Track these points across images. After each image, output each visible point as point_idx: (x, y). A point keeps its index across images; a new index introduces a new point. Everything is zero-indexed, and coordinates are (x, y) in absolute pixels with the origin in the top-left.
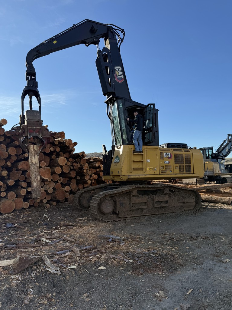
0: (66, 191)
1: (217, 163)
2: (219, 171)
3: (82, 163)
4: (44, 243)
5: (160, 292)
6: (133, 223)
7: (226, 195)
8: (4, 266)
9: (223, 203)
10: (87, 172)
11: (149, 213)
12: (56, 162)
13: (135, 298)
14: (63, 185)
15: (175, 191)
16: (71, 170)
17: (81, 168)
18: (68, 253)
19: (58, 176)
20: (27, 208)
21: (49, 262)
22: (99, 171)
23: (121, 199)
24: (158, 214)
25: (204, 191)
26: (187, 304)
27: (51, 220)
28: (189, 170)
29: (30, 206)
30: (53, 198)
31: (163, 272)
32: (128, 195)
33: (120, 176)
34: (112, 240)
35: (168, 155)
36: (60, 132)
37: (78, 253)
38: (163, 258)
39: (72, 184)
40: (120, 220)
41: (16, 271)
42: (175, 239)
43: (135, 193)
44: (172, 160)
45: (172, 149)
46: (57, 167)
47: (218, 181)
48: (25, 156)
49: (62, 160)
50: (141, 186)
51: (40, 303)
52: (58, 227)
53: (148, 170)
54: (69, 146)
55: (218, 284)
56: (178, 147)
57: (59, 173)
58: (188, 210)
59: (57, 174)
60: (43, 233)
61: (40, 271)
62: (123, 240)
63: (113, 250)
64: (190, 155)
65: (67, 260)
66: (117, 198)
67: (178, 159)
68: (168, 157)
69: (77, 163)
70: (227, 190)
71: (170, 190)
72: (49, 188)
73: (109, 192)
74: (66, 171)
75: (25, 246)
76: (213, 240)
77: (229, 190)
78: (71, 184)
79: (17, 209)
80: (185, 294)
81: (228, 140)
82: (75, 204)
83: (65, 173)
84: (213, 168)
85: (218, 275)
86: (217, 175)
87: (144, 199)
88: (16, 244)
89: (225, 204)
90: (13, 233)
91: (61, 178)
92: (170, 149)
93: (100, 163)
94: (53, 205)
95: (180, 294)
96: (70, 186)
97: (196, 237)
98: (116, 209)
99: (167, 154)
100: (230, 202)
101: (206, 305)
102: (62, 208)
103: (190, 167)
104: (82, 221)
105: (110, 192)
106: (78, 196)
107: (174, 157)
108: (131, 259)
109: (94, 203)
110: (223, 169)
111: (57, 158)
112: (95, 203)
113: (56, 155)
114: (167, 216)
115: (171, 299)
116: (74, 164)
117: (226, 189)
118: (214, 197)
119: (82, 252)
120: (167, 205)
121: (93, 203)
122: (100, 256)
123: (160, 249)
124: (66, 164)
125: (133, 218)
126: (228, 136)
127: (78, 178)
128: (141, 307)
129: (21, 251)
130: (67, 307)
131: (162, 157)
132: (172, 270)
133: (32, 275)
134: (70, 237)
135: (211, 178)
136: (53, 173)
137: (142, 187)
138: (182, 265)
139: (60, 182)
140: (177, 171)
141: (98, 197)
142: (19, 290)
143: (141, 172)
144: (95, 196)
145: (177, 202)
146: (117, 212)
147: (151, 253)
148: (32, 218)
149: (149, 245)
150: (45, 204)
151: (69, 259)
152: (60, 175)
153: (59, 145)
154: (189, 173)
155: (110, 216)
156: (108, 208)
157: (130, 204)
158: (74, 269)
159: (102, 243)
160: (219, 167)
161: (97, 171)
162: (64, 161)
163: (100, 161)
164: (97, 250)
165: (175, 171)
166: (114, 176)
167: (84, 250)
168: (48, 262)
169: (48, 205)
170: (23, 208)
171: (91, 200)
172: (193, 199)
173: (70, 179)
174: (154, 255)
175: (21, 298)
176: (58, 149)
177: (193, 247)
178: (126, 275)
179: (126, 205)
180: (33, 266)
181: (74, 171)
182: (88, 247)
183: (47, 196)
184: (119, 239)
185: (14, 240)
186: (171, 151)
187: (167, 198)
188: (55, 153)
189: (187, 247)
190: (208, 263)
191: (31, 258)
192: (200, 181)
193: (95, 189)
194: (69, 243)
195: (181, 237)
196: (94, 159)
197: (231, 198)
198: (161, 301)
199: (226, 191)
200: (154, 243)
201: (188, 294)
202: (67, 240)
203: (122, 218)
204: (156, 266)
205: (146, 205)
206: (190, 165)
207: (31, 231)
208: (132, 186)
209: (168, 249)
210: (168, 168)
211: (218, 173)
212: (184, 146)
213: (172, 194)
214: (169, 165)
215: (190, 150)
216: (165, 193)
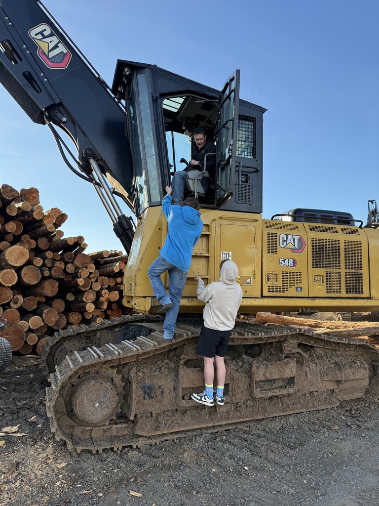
0: (30, 329)
3: (77, 262)
10: (89, 284)
11: (236, 418)
14: (24, 313)
15: (314, 347)
16: (44, 278)
19: (9, 292)
23: (147, 372)
28: (355, 287)
32: (173, 360)
35: (293, 241)
36: (27, 188)
39: (48, 312)
44: (305, 257)
45: (307, 224)
49: (15, 253)
57: (11, 285)
59: (4, 286)
64: (359, 244)
67: (324, 254)
68: (290, 246)
69: (66, 263)
71: (300, 345)
74: (31, 279)
78: (45, 311)
83: (29, 286)
91: (20, 297)
96: (41, 316)
98: (128, 406)
99: (289, 239)
103: (359, 277)
107: (310, 247)
120: (291, 391)
124: (32, 264)
127: (70, 297)
131: (272, 246)
139: (16, 306)
140: (320, 289)
145: (319, 380)
146: (132, 417)
153: (20, 218)
154: (356, 295)
162: (22, 254)
165: (312, 289)
179: (162, 393)
181: (51, 280)
186: (302, 229)
187: (290, 369)
203: (146, 437)
206: (360, 271)
210: (291, 278)
212: (344, 218)
213: (306, 355)
214: (295, 269)
215: (359, 230)
216: (286, 352)
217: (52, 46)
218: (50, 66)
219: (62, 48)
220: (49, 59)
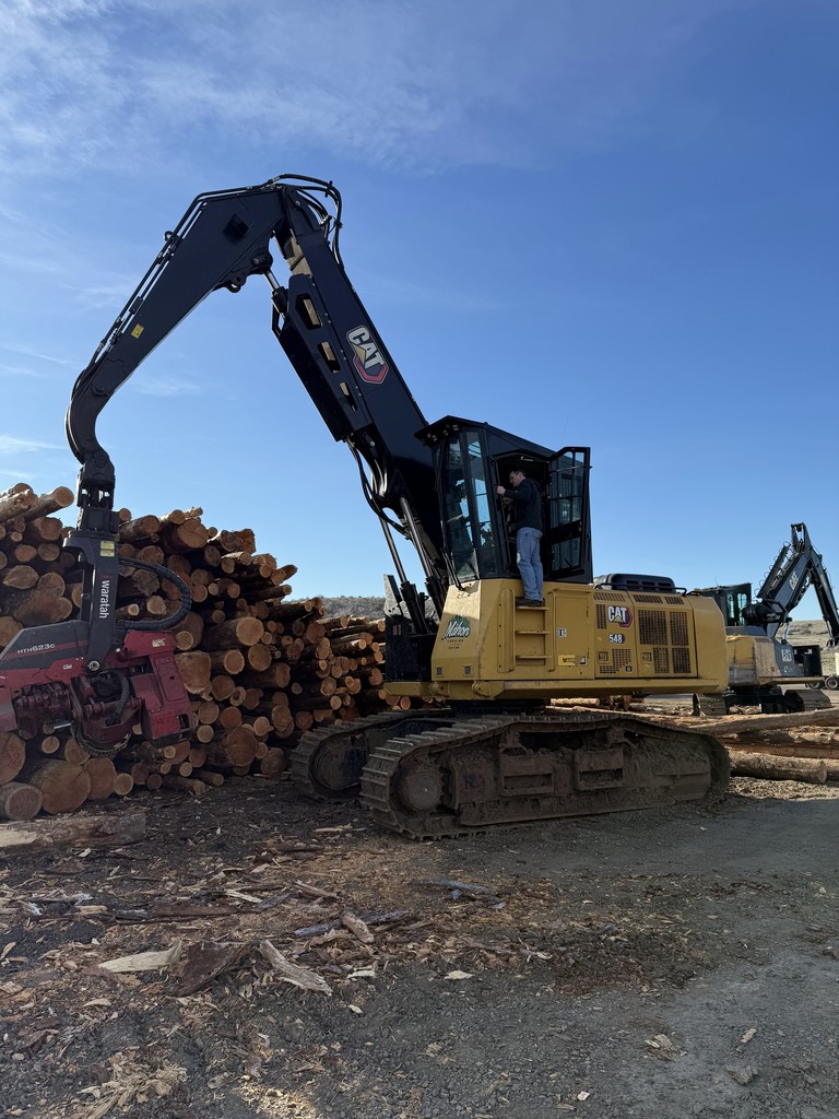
0: (256, 736)
1: (767, 641)
2: (773, 669)
3: (309, 636)
4: (237, 903)
5: (659, 1037)
6: (511, 843)
7: (808, 752)
8: (140, 972)
9: (799, 779)
10: (329, 667)
11: (561, 812)
12: (228, 633)
13: (588, 1054)
14: (248, 714)
15: (644, 736)
16: (275, 661)
17: (309, 656)
18: (332, 934)
19: (231, 683)
20: (127, 795)
21: (283, 958)
22: (367, 666)
23: (465, 760)
24: (590, 815)
25: (732, 738)
26: (749, 1068)
27: (226, 832)
28: (683, 666)
29: (137, 789)
30: (212, 761)
31: (651, 986)
32: (489, 750)
33: (472, 682)
34: (462, 896)
35: (620, 614)
36: (240, 529)
37: (366, 934)
38: (642, 946)
39: (277, 711)
40: (466, 835)
41: (188, 987)
42: (666, 892)
43: (512, 741)
44: (633, 631)
45: (631, 593)
46: (231, 652)
47: (770, 705)
48: (130, 612)
49: (247, 627)
50: (532, 719)
51: (302, 1071)
52: (263, 854)
53: (561, 663)
54: (269, 579)
55: (828, 1016)
56: (645, 589)
57: (236, 673)
58: (688, 802)
59: (228, 674)
60: (222, 874)
61: (264, 984)
62: (497, 896)
63: (472, 926)
64: (684, 615)
65: (339, 954)
66: (453, 759)
67: (651, 628)
68: (618, 619)
69: (295, 638)
70: (812, 735)
71: (628, 734)
72: (200, 724)
73: (429, 737)
74: (259, 664)
75: (182, 913)
76: (789, 894)
77: (817, 734)
78: (274, 709)
79: (93, 797)
80: (735, 1044)
81: (795, 546)
82: (298, 778)
83: (256, 673)
84: (754, 658)
85: (823, 991)
86: (767, 681)
87: (543, 762)
88: (145, 906)
89: (807, 782)
90: (117, 874)
91: (241, 689)
92: (624, 593)
93: (370, 637)
94: (213, 785)
95: (720, 1042)
96: (269, 718)
97: (733, 885)
98: (450, 796)
99: (616, 612)
100: (825, 774)
101: (805, 1068)
102: (250, 795)
103: (684, 654)
104: (337, 837)
105: (431, 738)
106: (311, 751)
107: (637, 622)
108: (541, 950)
109: (378, 773)
110: (788, 660)
111: (228, 618)
112: (384, 776)
113: (222, 610)
114: (620, 821)
115: (697, 1055)
116: (286, 641)
117: (807, 731)
118: (768, 758)
119: (378, 929)
120: (619, 784)
121: (374, 774)
122: (439, 941)
123: (626, 919)
124: (260, 642)
125: (508, 828)
126: (793, 532)
127: (297, 689)
128: (614, 1076)
129: (173, 929)
130: (389, 1079)
131: (602, 622)
132: (680, 980)
133: (242, 995)
134: (317, 885)
135: (745, 694)
136: (217, 671)
137: (535, 721)
138: (708, 967)
139: (236, 703)
140: (648, 668)
141: (390, 754)
142: (223, 1037)
143: (538, 671)
144: (380, 752)
145: (651, 775)
146: (456, 808)
147: (600, 932)
148: (157, 827)
149: (587, 910)
150: (190, 782)
151: (343, 949)
152: (239, 680)
153: (237, 575)
154: (684, 675)
155: (432, 819)
156: (424, 791)
157: (496, 779)
158: (368, 978)
159: (431, 905)
160: (773, 653)
161: (360, 666)
162: (255, 628)
163: (374, 631)
164: (422, 924)
165: (642, 666)
166: (446, 682)
167: (382, 923)
168: (280, 958)
169: (198, 785)
170: (114, 796)
171: (365, 764)
172: (703, 764)
173: (270, 691)
174: (613, 938)
175: (240, 1059)
176: (234, 590)
177: (728, 915)
178: (538, 994)
179: (484, 782)
180: (236, 970)
181: (284, 665)
182: (395, 915)
183: (191, 753)
184: (484, 894)
185: (130, 897)
186: (627, 599)
187: (617, 760)
188: (221, 604)
189: (709, 914)
190: (788, 960)
191: (219, 946)
192: (709, 702)
193: (367, 728)
194: (320, 904)
195: (684, 885)
196: (352, 623)
197: (825, 761)
198: (667, 1060)
199: (807, 736)
200: (601, 902)
201: (744, 1041)
202: (313, 895)
203: (470, 827)
204: (628, 968)
205: (549, 783)
206: (687, 647)
207: (176, 868)
208: (501, 716)
209: (649, 922)
210: (621, 656)
211: (769, 674)
212: (665, 585)
213: (634, 747)
214: (624, 646)
215: (683, 598)
216: (611, 742)
217: (369, 354)
218: (365, 378)
219: (379, 359)
220: (365, 370)
